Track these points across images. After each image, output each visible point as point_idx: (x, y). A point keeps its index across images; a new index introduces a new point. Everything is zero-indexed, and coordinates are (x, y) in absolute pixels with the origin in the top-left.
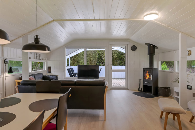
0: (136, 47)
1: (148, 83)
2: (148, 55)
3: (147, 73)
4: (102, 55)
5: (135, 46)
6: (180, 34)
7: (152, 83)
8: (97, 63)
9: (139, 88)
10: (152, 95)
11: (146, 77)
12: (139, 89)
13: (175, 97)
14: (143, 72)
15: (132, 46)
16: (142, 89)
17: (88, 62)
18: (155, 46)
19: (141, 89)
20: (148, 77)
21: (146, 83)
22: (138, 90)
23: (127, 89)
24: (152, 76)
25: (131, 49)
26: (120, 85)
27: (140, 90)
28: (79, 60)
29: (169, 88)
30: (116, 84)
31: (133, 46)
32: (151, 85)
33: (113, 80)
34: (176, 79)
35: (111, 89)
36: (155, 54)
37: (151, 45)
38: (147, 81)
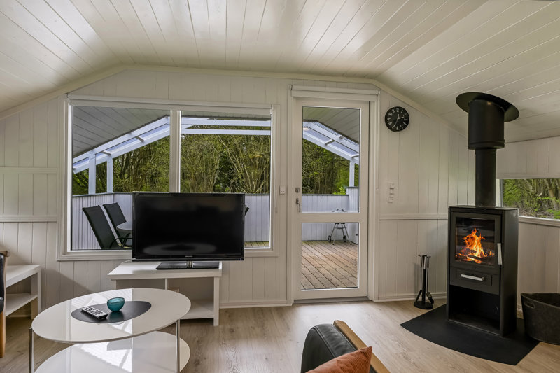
0: (408, 117)
1: (481, 279)
2: (469, 148)
3: (474, 235)
4: (234, 159)
5: (400, 108)
7: (496, 278)
8: (217, 183)
9: (422, 293)
10: (496, 334)
11: (469, 250)
12: (417, 299)
15: (390, 111)
16: (433, 301)
17: (187, 182)
19: (428, 301)
20: (478, 250)
21: (463, 276)
22: (417, 306)
23: (365, 299)
24: (502, 246)
25: (387, 123)
27: (424, 305)
28: (158, 174)
31: (395, 108)
32: (493, 290)
35: (297, 302)
36: (502, 145)
37: (489, 103)
38: (472, 268)
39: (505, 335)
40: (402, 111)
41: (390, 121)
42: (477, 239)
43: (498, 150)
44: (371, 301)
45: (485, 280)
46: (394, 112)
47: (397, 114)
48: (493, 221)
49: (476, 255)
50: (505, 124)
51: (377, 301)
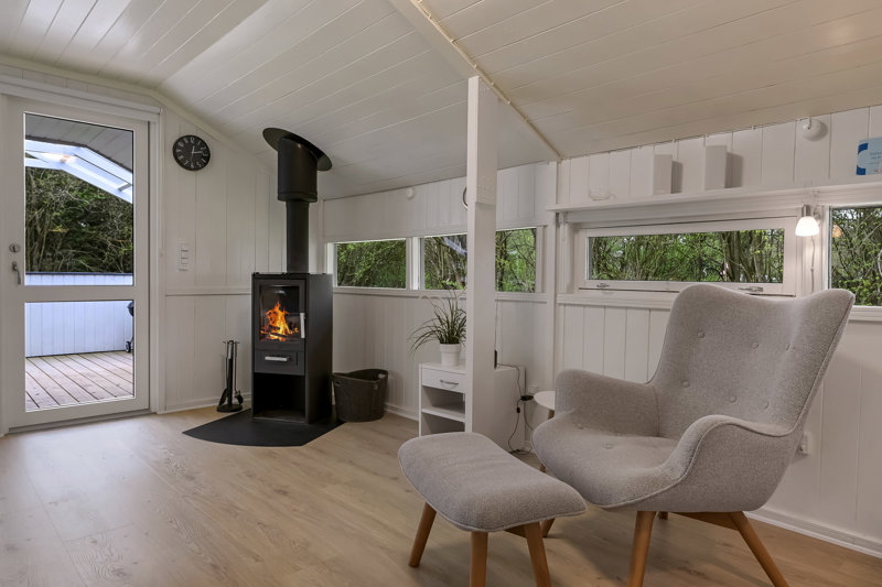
0: (207, 151)
1: (285, 359)
2: (279, 199)
3: (277, 309)
5: (197, 139)
6: (473, 83)
7: (301, 355)
9: (227, 393)
10: (302, 422)
11: (271, 326)
12: (222, 401)
13: (424, 414)
14: (250, 297)
15: (181, 139)
16: (240, 399)
18: (320, 154)
19: (235, 401)
20: (282, 326)
21: (267, 358)
22: (219, 410)
23: (146, 413)
24: (306, 316)
25: (176, 156)
26: (90, 389)
27: (230, 407)
29: (381, 376)
30: (57, 392)
31: (188, 137)
32: (297, 370)
33: (29, 367)
34: (431, 324)
35: (13, 431)
36: (315, 198)
37: (299, 146)
38: (277, 348)
39: (311, 421)
40: (200, 143)
41: (180, 154)
42: (281, 314)
43: (311, 204)
44: (155, 413)
45: (290, 359)
46: (186, 141)
47: (190, 145)
48: (297, 288)
49: (280, 332)
50: (319, 173)
51: (162, 412)
